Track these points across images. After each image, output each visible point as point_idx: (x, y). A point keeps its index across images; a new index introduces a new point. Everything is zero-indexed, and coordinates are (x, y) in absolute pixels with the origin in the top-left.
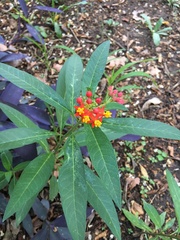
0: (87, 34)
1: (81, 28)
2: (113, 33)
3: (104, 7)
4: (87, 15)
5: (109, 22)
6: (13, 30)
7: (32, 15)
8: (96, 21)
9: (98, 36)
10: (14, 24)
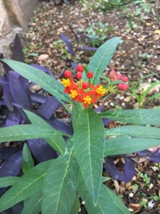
0: (123, 67)
1: (117, 63)
2: (147, 64)
3: (140, 45)
4: (124, 52)
5: (144, 55)
6: (62, 68)
7: (78, 57)
8: (132, 56)
9: (133, 68)
10: (63, 64)
